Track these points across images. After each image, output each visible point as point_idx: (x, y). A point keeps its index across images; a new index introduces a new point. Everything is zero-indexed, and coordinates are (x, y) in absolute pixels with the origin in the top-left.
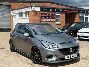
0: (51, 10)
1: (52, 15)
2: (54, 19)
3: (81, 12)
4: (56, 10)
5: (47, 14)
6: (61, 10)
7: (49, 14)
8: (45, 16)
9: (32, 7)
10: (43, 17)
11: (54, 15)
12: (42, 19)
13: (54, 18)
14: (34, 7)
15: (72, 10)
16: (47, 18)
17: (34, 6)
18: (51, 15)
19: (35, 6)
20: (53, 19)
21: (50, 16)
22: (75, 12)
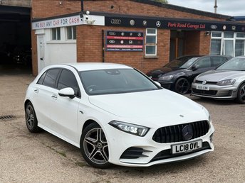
0: (132, 22)
1: (135, 34)
2: (141, 47)
3: (214, 27)
4: (145, 23)
5: (123, 34)
6: (158, 24)
7: (127, 34)
8: (115, 38)
9: (82, 17)
10: (112, 42)
11: (139, 35)
12: (109, 46)
13: (139, 42)
14: (87, 16)
15: (188, 23)
16: (122, 42)
17: (88, 12)
18: (132, 36)
19: (91, 14)
20: (139, 47)
21: (130, 38)
22: (196, 27)
